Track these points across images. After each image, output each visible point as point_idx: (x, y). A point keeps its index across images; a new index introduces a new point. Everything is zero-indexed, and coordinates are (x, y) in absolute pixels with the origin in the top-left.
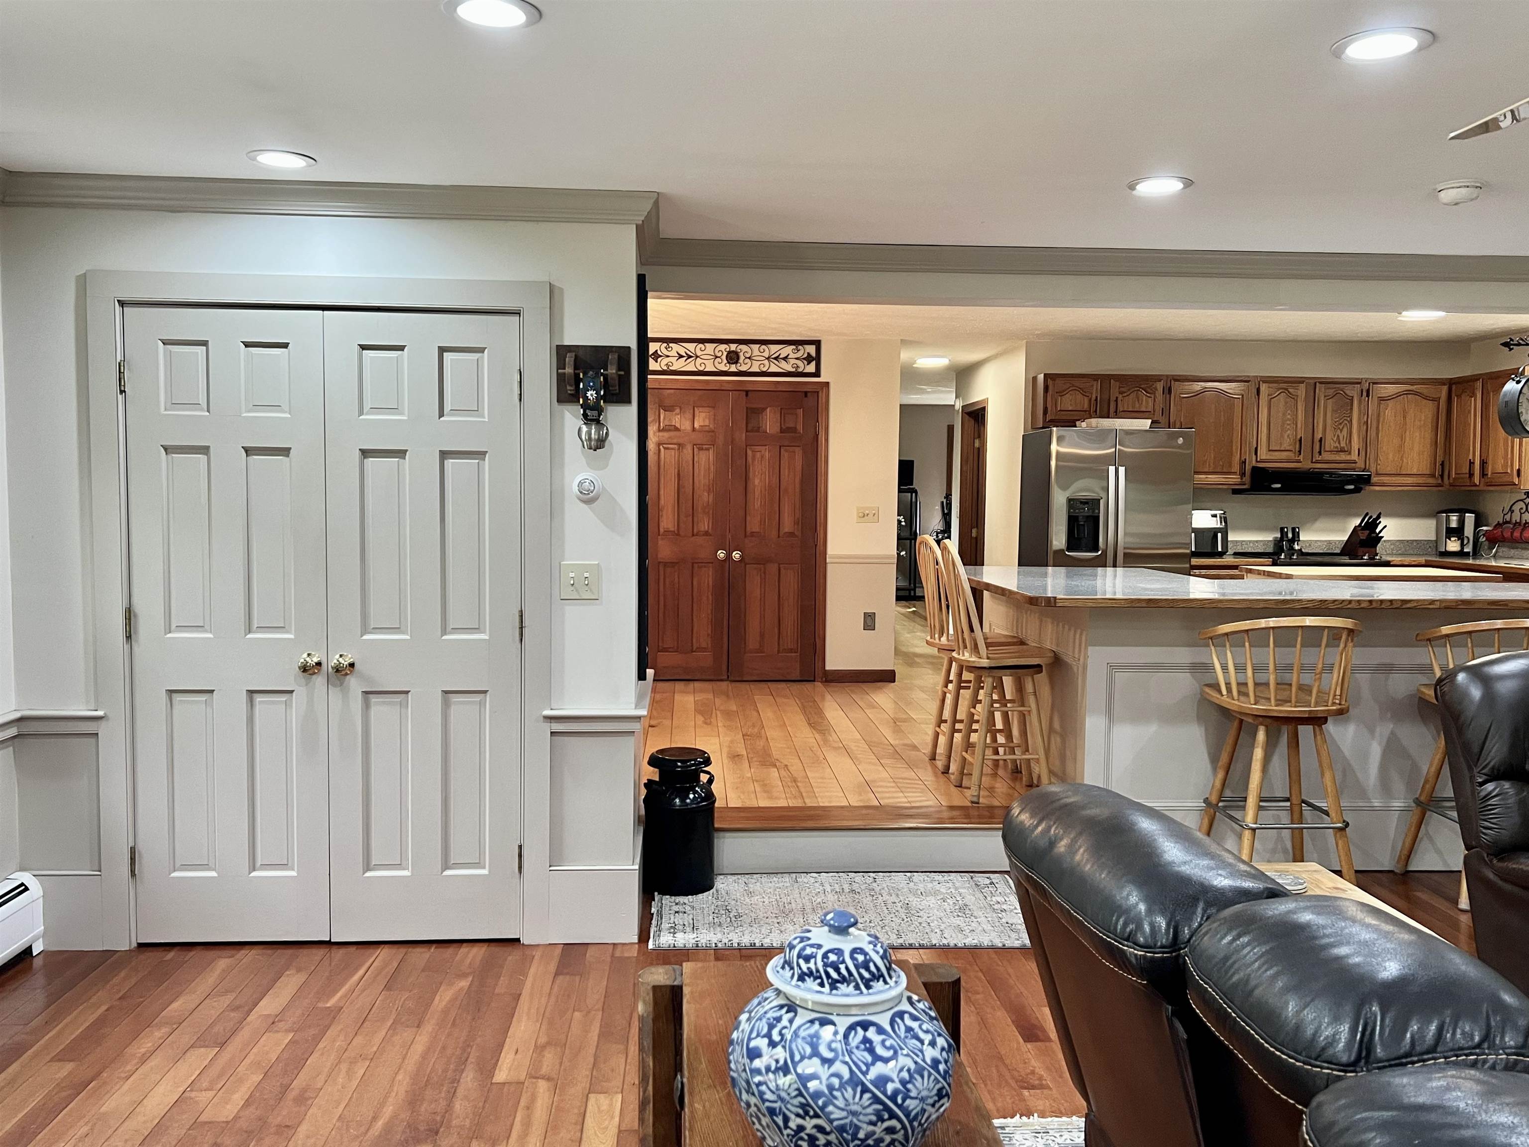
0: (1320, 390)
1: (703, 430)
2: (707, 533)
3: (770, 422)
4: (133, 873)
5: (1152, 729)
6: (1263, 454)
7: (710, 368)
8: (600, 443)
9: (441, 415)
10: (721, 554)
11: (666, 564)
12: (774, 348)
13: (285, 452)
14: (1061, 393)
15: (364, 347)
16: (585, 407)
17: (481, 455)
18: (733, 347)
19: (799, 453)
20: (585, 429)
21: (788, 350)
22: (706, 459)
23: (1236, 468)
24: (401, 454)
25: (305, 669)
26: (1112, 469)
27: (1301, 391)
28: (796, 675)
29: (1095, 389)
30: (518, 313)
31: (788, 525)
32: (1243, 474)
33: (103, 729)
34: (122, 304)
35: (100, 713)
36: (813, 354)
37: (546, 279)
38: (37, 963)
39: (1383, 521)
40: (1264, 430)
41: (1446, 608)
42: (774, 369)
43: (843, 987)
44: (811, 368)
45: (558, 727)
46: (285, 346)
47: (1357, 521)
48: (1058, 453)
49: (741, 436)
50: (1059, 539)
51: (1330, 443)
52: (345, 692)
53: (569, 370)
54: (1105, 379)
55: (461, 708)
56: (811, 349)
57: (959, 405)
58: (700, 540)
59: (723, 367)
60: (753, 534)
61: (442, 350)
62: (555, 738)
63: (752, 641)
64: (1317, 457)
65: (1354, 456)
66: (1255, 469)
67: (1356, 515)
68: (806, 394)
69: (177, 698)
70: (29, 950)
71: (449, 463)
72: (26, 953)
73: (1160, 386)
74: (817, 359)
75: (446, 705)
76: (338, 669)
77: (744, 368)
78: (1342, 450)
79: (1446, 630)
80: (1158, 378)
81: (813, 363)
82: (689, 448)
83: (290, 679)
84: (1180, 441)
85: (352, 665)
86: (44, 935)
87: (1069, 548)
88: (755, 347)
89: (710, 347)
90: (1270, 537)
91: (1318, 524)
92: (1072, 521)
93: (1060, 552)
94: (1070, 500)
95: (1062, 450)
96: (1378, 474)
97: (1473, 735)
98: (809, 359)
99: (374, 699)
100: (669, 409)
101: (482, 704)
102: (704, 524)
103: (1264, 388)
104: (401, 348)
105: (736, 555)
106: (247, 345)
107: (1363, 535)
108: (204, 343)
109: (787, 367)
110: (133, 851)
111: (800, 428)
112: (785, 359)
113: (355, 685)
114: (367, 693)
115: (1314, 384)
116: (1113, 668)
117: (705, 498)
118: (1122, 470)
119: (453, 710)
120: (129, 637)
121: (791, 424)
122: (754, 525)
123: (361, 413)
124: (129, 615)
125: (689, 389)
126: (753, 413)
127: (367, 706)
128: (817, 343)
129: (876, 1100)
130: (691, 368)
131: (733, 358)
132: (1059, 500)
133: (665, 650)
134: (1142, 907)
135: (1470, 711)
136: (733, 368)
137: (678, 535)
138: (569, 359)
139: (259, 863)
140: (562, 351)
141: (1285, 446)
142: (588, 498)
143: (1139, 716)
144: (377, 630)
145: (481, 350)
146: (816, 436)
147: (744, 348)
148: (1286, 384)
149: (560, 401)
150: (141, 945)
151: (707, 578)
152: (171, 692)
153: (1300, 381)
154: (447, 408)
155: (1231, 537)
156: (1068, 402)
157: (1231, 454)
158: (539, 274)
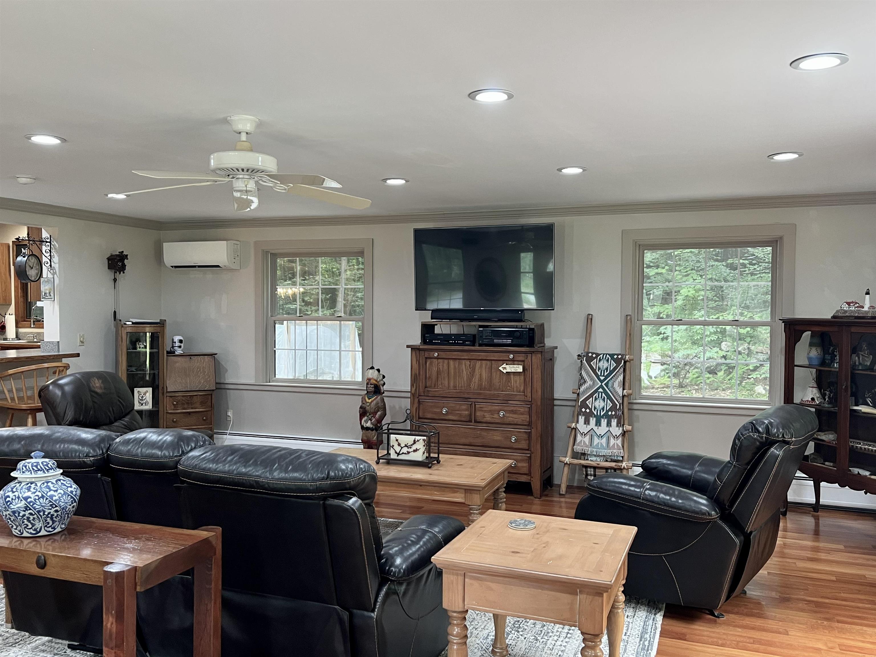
41: (8, 362)
43: (50, 471)
79: (11, 372)
97: (60, 409)
129: (72, 497)
134: (81, 448)
135: (58, 400)
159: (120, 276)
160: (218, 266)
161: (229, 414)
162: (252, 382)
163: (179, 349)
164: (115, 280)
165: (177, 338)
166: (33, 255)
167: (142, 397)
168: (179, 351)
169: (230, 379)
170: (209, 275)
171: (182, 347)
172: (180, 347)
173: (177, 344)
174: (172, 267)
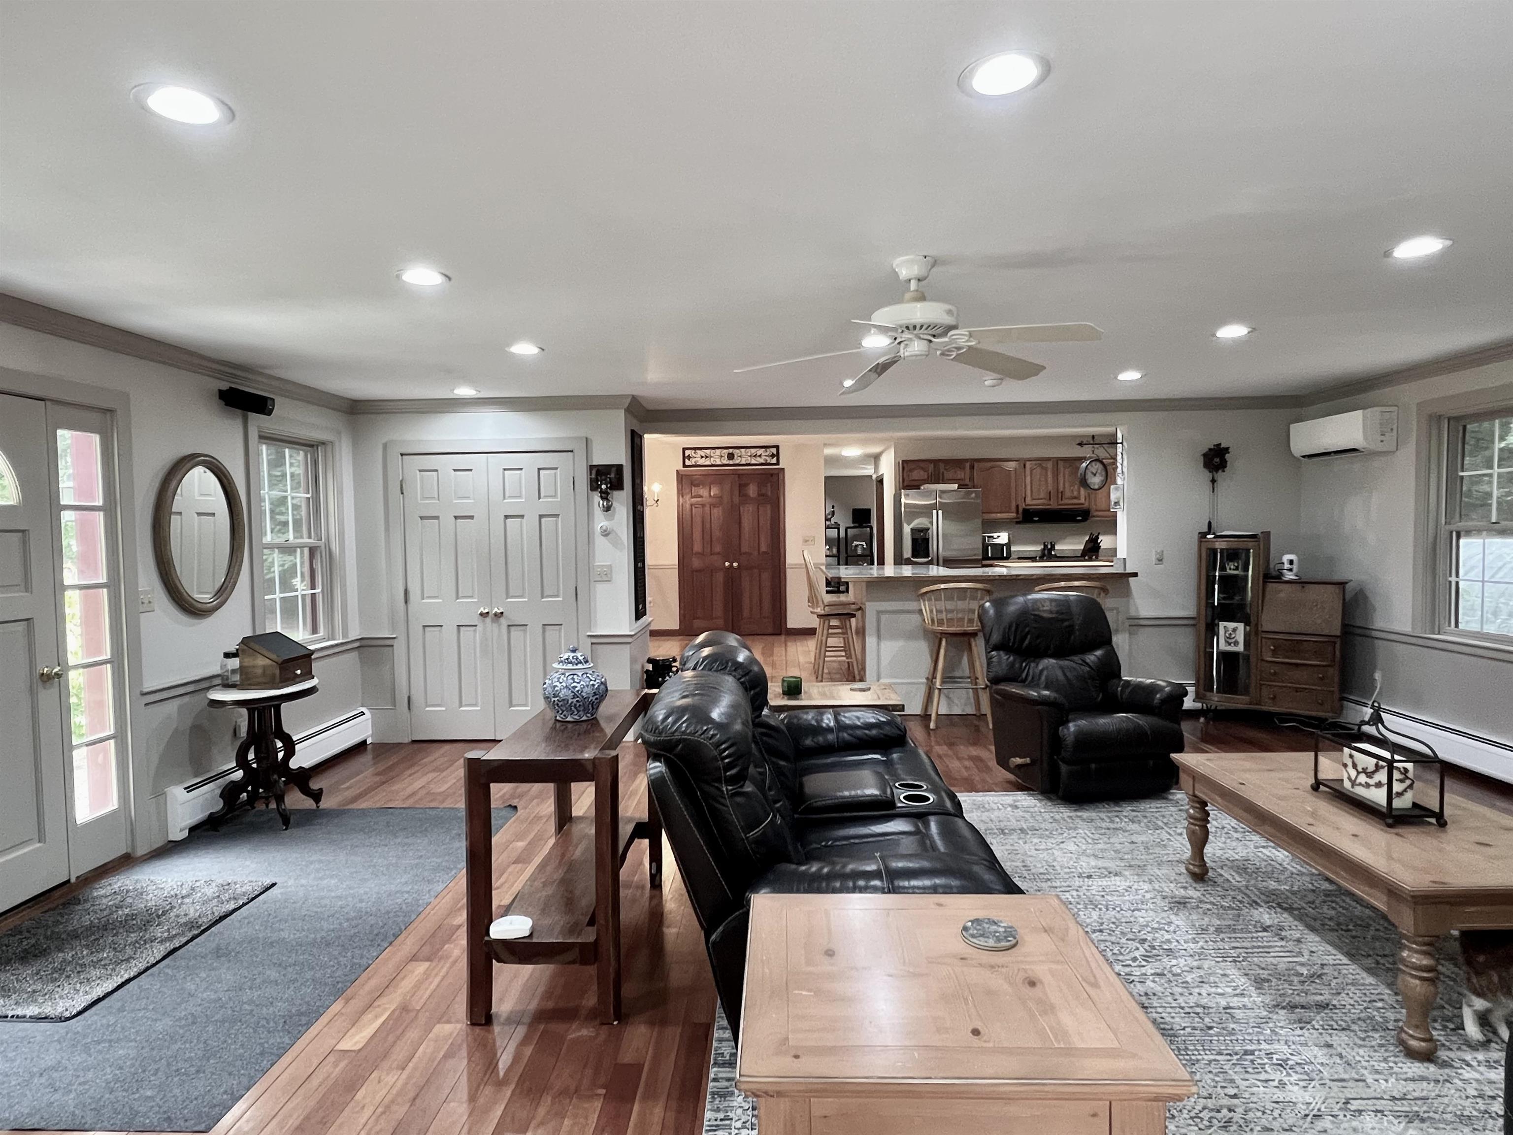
0: (1061, 464)
1: (715, 497)
2: (718, 553)
3: (752, 490)
4: (409, 708)
5: (901, 643)
6: (1029, 500)
7: (719, 463)
8: (608, 509)
9: (539, 498)
10: (727, 564)
11: (697, 571)
12: (753, 451)
13: (472, 517)
14: (911, 470)
15: (505, 469)
16: (601, 492)
17: (557, 516)
18: (731, 451)
19: (769, 507)
20: (601, 502)
21: (760, 451)
22: (717, 512)
23: (1013, 508)
24: (522, 516)
25: (481, 614)
26: (935, 512)
27: (1049, 465)
28: (770, 630)
29: (931, 467)
30: (572, 451)
31: (763, 548)
32: (1017, 512)
33: (395, 643)
34: (402, 455)
35: (394, 636)
36: (775, 453)
37: (584, 435)
38: (369, 747)
39: (1101, 538)
40: (1029, 488)
42: (753, 462)
44: (774, 461)
45: (594, 640)
46: (471, 470)
47: (1087, 538)
48: (905, 504)
49: (736, 499)
50: (907, 553)
51: (1068, 494)
52: (500, 625)
53: (593, 476)
54: (935, 462)
55: (551, 633)
56: (774, 451)
57: (874, 477)
58: (715, 557)
59: (726, 462)
60: (744, 553)
61: (539, 469)
62: (594, 646)
63: (746, 613)
64: (1060, 502)
65: (1082, 500)
66: (1024, 510)
67: (1085, 534)
68: (772, 475)
69: (427, 629)
70: (365, 741)
71: (543, 520)
72: (364, 743)
73: (968, 465)
74: (777, 455)
75: (544, 631)
76: (496, 615)
77: (737, 462)
78: (1075, 498)
80: (967, 460)
81: (775, 458)
82: (708, 506)
83: (476, 620)
84: (973, 495)
85: (502, 613)
86: (372, 736)
87: (913, 556)
88: (743, 450)
89: (718, 451)
90: (1040, 547)
91: (1066, 541)
92: (914, 541)
93: (908, 559)
94: (912, 530)
95: (908, 502)
96: (1097, 511)
97: (987, 630)
98: (773, 456)
99: (512, 628)
100: (697, 485)
101: (560, 631)
102: (718, 548)
103: (1028, 464)
104: (521, 469)
105: (735, 564)
106: (455, 470)
107: (1090, 545)
108: (436, 471)
109: (761, 461)
110: (409, 698)
111: (769, 493)
112: (760, 456)
113: (504, 621)
114: (509, 626)
115: (1058, 460)
116: (879, 613)
117: (717, 533)
118: (940, 512)
119: (547, 634)
120: (406, 602)
121: (763, 491)
122: (745, 548)
123: (504, 498)
124: (406, 592)
125: (707, 475)
126: (742, 487)
127: (509, 632)
128: (777, 447)
130: (708, 463)
131: (731, 456)
132: (907, 529)
133: (698, 618)
135: (986, 620)
136: (731, 462)
137: (703, 554)
138: (594, 472)
139: (463, 703)
140: (592, 467)
141: (1042, 496)
142: (606, 533)
143: (894, 637)
144: (513, 597)
145: (556, 469)
146: (778, 498)
147: (737, 451)
148: (1041, 461)
149: (591, 490)
150: (414, 742)
151: (720, 577)
152: (424, 626)
153: (1048, 459)
154: (542, 495)
155: (1013, 549)
156: (917, 475)
157: (1010, 502)
158: (582, 433)
159: (1220, 475)
160: (1354, 450)
161: (1378, 676)
162: (1408, 629)
163: (1290, 573)
164: (1213, 481)
165: (1286, 558)
166: (1098, 460)
167: (1230, 634)
168: (1289, 576)
169: (1379, 622)
170: (1339, 463)
171: (1295, 570)
172: (1291, 570)
173: (1287, 566)
174: (1304, 457)
